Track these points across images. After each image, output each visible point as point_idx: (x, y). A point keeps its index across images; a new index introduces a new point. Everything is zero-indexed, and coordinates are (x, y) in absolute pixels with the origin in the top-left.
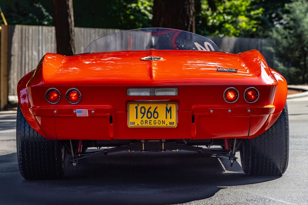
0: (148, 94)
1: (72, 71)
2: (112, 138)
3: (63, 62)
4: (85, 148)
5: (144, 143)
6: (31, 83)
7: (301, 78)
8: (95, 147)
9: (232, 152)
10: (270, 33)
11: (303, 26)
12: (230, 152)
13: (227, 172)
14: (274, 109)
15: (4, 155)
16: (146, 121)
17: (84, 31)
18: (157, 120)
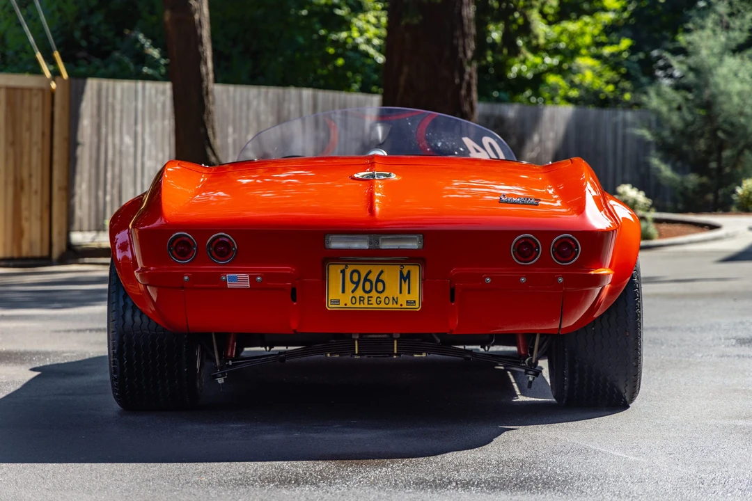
0: (365, 246)
1: (215, 200)
2: (294, 331)
3: (202, 180)
4: (240, 349)
5: (358, 341)
6: (140, 223)
7: (710, 197)
8: (262, 346)
9: (531, 359)
10: (644, 98)
11: (717, 85)
12: (527, 360)
13: (521, 398)
14: (611, 276)
15: (73, 360)
16: (362, 299)
17: (235, 91)
18: (383, 296)
